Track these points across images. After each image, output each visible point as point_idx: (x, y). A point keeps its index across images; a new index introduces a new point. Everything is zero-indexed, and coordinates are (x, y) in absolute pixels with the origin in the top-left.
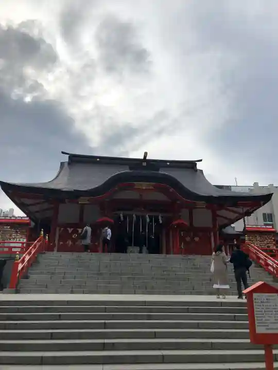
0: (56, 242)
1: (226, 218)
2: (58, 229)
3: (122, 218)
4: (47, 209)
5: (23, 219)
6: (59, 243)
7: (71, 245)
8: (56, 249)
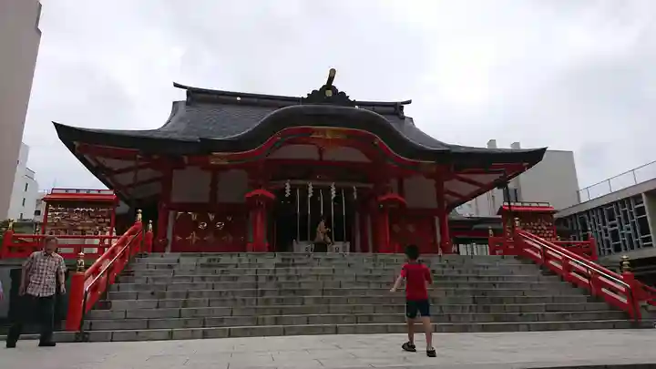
0: (169, 236)
1: (454, 194)
2: (171, 213)
3: (288, 191)
4: (151, 181)
5: (102, 193)
6: (174, 238)
7: (197, 241)
8: (169, 248)
